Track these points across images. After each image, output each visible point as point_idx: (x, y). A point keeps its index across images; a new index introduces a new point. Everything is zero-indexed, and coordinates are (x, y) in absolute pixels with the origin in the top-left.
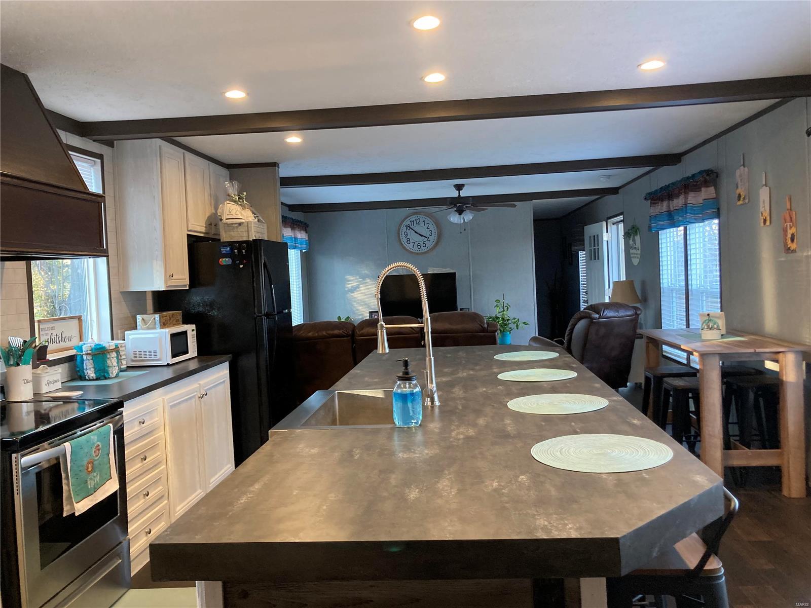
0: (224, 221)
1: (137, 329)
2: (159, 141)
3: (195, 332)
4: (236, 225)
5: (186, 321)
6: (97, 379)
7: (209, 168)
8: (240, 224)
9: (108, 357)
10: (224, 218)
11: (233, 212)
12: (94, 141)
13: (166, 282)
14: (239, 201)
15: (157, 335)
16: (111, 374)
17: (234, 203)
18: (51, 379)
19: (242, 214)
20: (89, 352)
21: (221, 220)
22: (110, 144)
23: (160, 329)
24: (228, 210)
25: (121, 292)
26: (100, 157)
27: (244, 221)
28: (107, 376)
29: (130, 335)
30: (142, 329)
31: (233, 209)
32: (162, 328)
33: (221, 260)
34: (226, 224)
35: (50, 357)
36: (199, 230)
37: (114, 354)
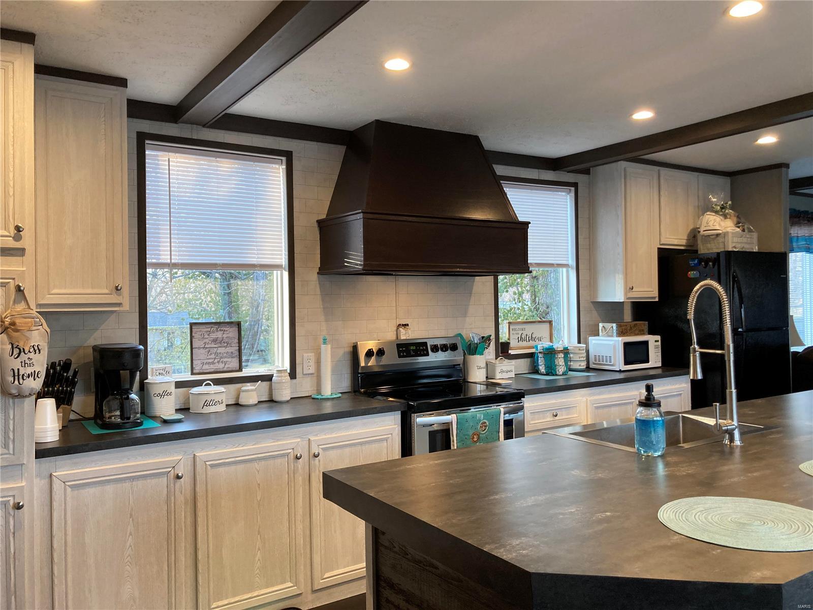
0: (702, 233)
1: (599, 336)
2: (623, 164)
3: (659, 343)
4: (713, 237)
5: (651, 332)
6: (547, 374)
7: (698, 180)
8: (718, 235)
9: (557, 357)
10: (702, 230)
11: (711, 224)
12: (568, 172)
13: (626, 294)
14: (722, 211)
15: (611, 343)
16: (557, 372)
17: (714, 214)
18: (505, 369)
19: (720, 225)
20: (541, 351)
21: (699, 232)
22: (587, 172)
23: (617, 336)
24: (706, 222)
25: (591, 302)
26: (575, 185)
27: (721, 232)
28: (554, 373)
29: (592, 340)
30: (603, 336)
31: (711, 221)
32: (619, 337)
33: (689, 273)
34: (703, 236)
35: (511, 352)
36: (676, 243)
37: (561, 355)
